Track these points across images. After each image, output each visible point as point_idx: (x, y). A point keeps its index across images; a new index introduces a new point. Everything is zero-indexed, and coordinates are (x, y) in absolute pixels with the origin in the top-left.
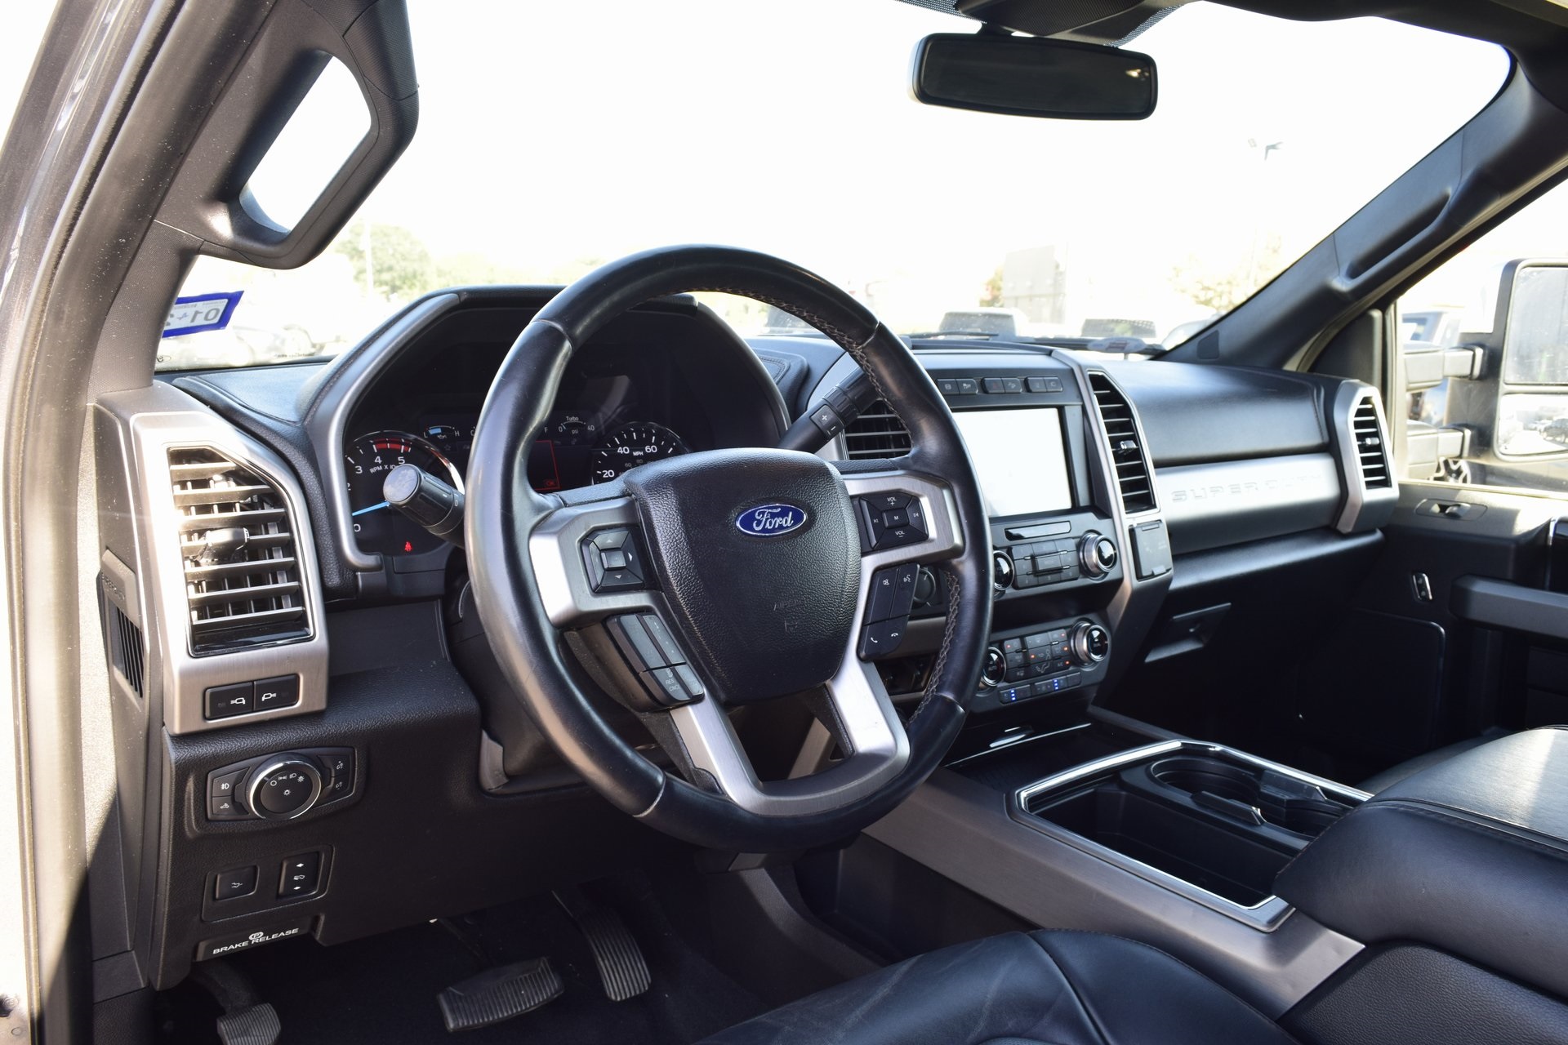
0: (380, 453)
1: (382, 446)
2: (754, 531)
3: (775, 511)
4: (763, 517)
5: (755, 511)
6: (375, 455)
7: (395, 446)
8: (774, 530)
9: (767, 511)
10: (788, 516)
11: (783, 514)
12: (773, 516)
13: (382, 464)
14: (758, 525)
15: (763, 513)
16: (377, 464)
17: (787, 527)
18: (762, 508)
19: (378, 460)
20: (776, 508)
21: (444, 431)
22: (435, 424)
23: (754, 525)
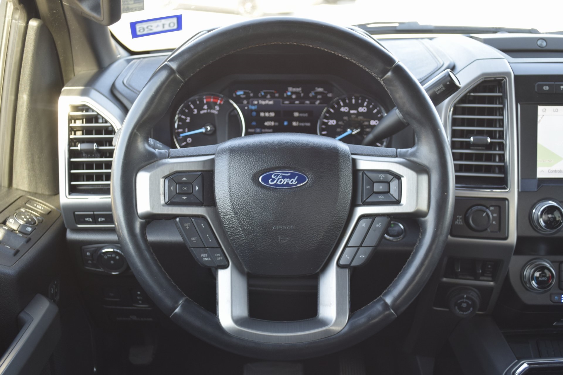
0: (208, 103)
1: (208, 100)
2: (269, 184)
3: (286, 175)
4: (277, 177)
5: (272, 174)
6: (204, 105)
7: (215, 100)
8: (283, 185)
9: (281, 174)
10: (294, 179)
11: (292, 177)
12: (284, 177)
13: (207, 109)
14: (272, 181)
15: (278, 175)
16: (205, 109)
17: (293, 185)
18: (277, 172)
19: (205, 107)
20: (287, 173)
21: (245, 93)
22: (240, 89)
23: (270, 181)
